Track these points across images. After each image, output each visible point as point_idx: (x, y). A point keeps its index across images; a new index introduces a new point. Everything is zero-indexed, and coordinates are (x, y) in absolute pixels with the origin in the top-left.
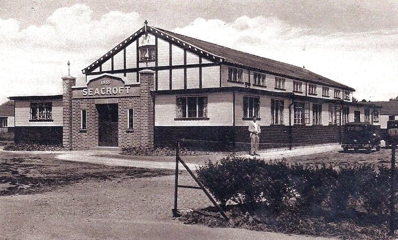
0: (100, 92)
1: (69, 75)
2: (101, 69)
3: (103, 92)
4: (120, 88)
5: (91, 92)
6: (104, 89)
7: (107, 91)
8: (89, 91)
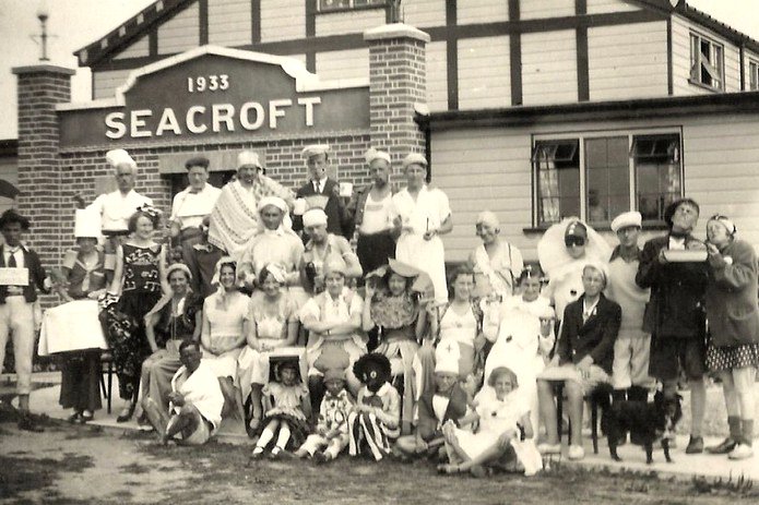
0: (183, 124)
1: (44, 59)
2: (154, 46)
3: (197, 124)
4: (273, 104)
5: (142, 123)
6: (201, 109)
7: (217, 118)
8: (135, 123)
